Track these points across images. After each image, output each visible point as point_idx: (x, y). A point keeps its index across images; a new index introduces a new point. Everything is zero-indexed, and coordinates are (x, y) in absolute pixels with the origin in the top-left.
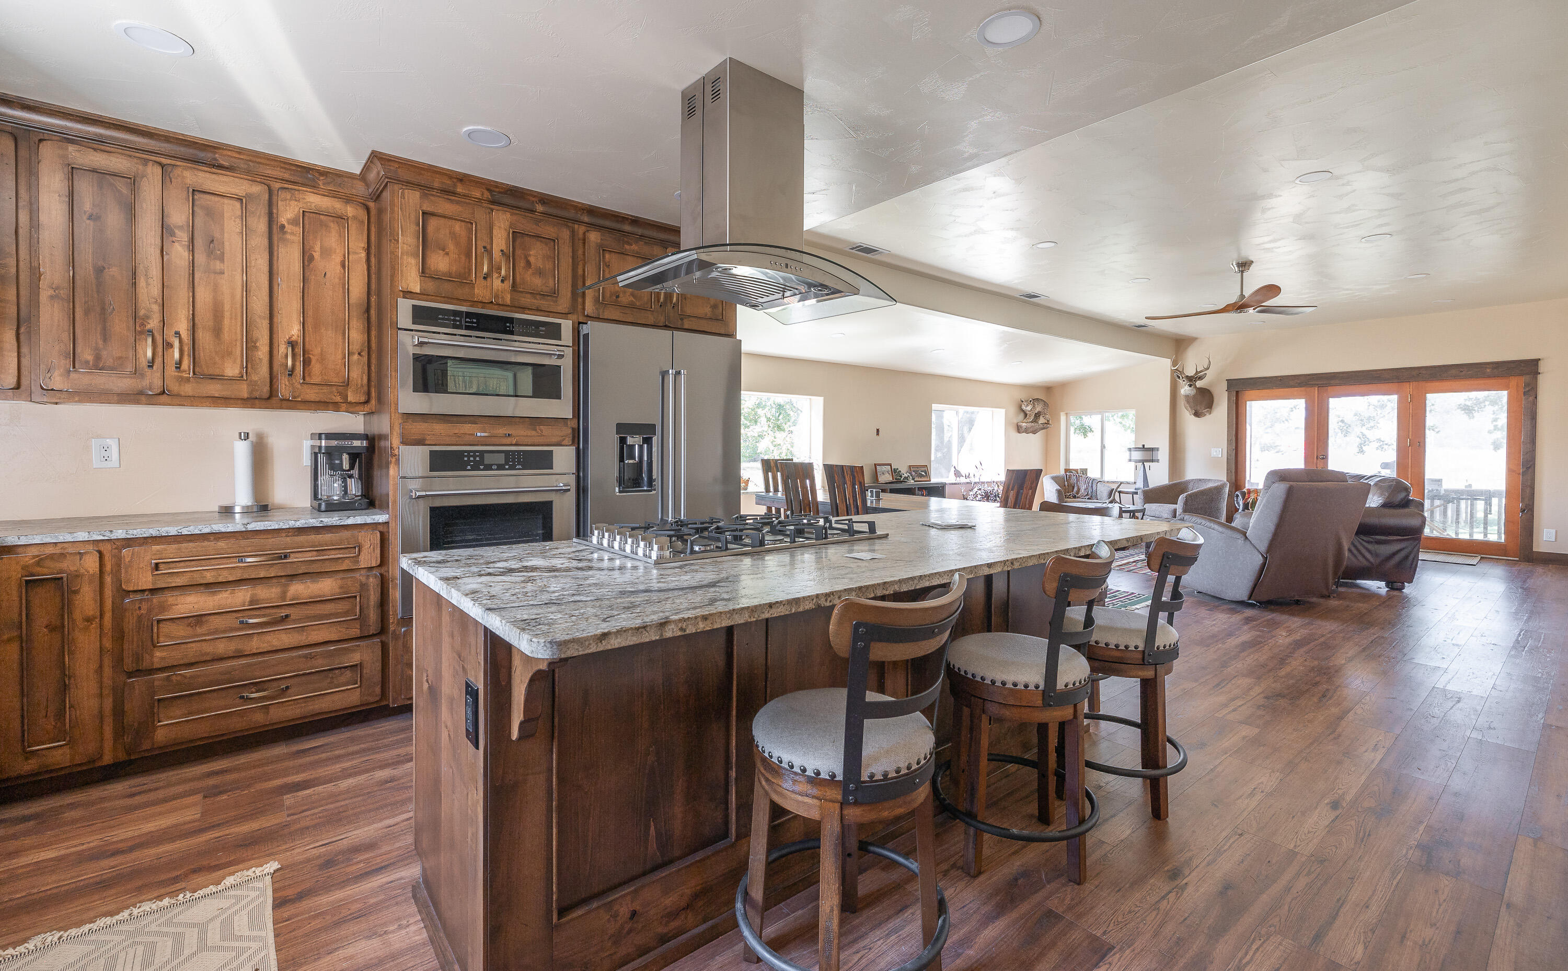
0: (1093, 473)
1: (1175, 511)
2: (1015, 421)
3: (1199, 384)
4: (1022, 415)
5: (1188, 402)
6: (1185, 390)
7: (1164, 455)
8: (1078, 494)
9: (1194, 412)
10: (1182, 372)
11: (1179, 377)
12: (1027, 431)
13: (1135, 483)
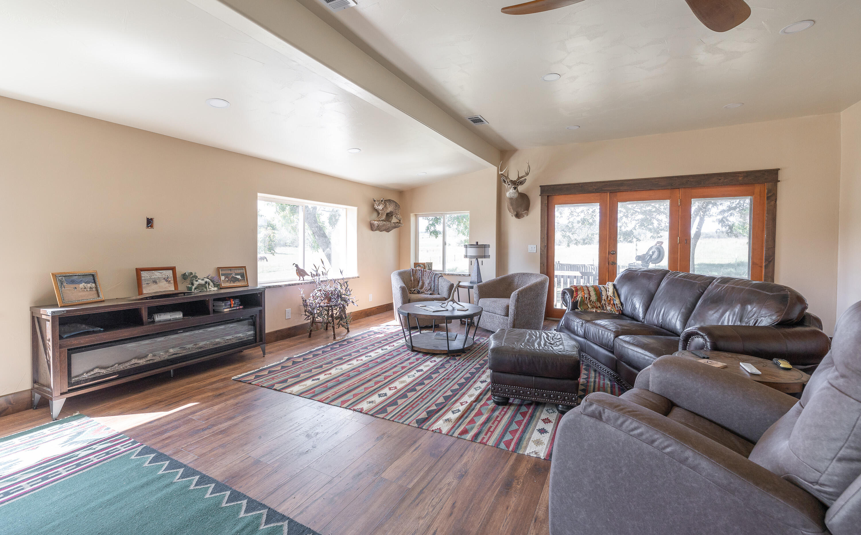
0: (437, 267)
1: (507, 307)
2: (369, 220)
3: (521, 188)
4: (375, 214)
5: (512, 204)
6: (510, 193)
7: (492, 251)
8: (422, 288)
9: (515, 213)
10: (507, 177)
11: (505, 182)
12: (379, 228)
13: (469, 275)
